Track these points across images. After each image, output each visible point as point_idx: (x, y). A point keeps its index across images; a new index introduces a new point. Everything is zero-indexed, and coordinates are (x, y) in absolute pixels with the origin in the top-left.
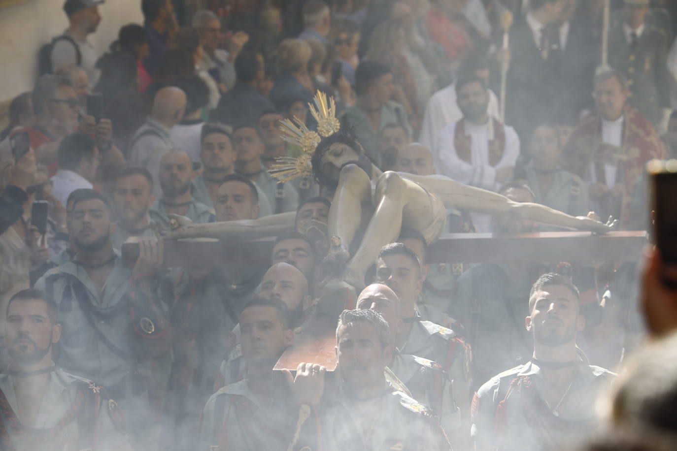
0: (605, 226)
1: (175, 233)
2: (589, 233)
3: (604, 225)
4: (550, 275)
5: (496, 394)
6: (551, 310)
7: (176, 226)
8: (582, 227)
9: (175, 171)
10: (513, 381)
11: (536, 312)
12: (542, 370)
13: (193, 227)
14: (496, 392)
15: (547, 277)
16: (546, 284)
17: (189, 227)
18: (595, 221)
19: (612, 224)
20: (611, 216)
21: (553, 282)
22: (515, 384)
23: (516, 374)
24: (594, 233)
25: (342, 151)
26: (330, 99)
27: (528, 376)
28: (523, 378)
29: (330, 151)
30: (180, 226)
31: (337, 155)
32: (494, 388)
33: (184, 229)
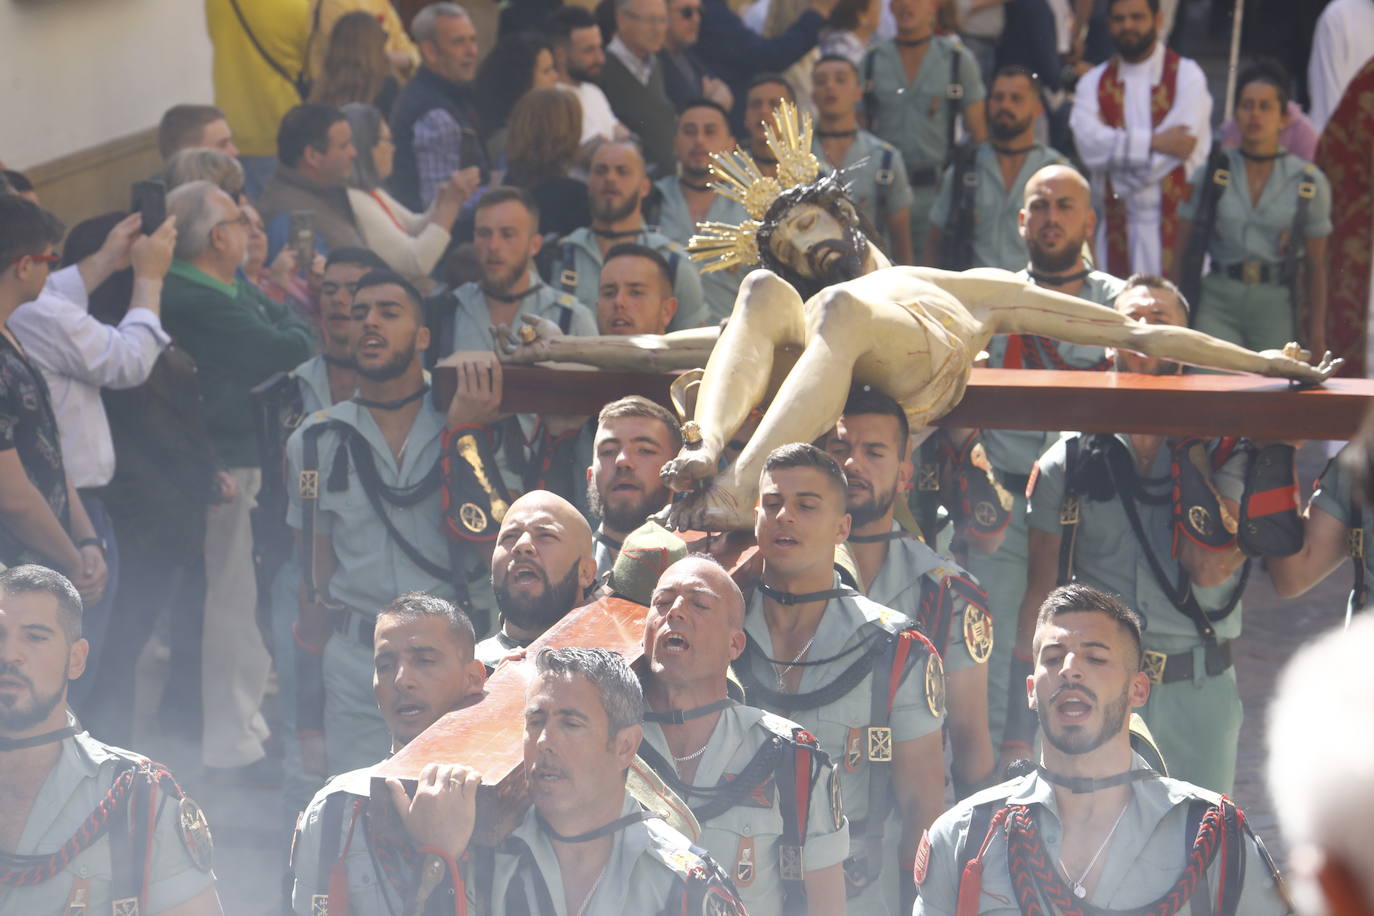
0: (1315, 372)
1: (528, 351)
2: (1284, 382)
3: (1313, 369)
4: (1071, 590)
5: (962, 841)
6: (1068, 670)
7: (531, 339)
8: (1272, 371)
9: (613, 176)
10: (996, 816)
11: (1040, 670)
12: (1055, 795)
13: (559, 343)
14: (963, 837)
15: (1064, 595)
16: (1061, 610)
17: (553, 342)
18: (1295, 361)
19: (1329, 368)
20: (1328, 352)
21: (1078, 604)
22: (1002, 820)
23: (1005, 800)
24: (1296, 383)
25: (812, 221)
26: (804, 118)
27: (1027, 806)
28: (1017, 810)
29: (788, 219)
30: (538, 338)
31: (803, 227)
32: (959, 826)
33: (543, 346)
